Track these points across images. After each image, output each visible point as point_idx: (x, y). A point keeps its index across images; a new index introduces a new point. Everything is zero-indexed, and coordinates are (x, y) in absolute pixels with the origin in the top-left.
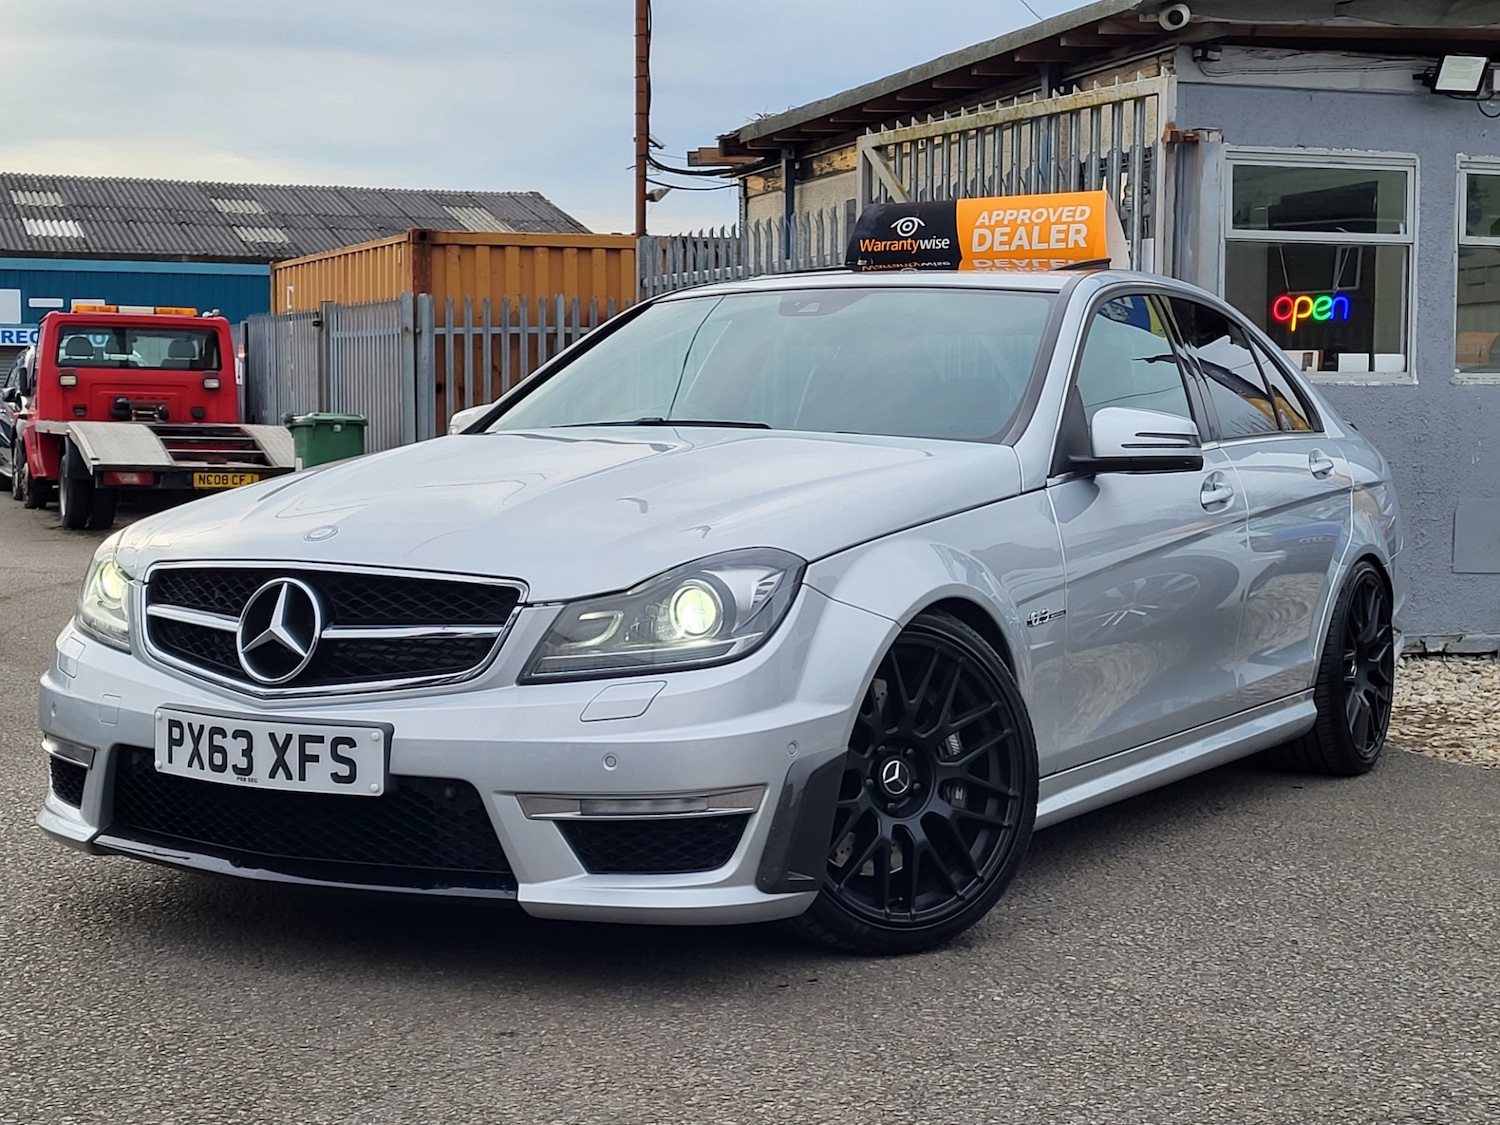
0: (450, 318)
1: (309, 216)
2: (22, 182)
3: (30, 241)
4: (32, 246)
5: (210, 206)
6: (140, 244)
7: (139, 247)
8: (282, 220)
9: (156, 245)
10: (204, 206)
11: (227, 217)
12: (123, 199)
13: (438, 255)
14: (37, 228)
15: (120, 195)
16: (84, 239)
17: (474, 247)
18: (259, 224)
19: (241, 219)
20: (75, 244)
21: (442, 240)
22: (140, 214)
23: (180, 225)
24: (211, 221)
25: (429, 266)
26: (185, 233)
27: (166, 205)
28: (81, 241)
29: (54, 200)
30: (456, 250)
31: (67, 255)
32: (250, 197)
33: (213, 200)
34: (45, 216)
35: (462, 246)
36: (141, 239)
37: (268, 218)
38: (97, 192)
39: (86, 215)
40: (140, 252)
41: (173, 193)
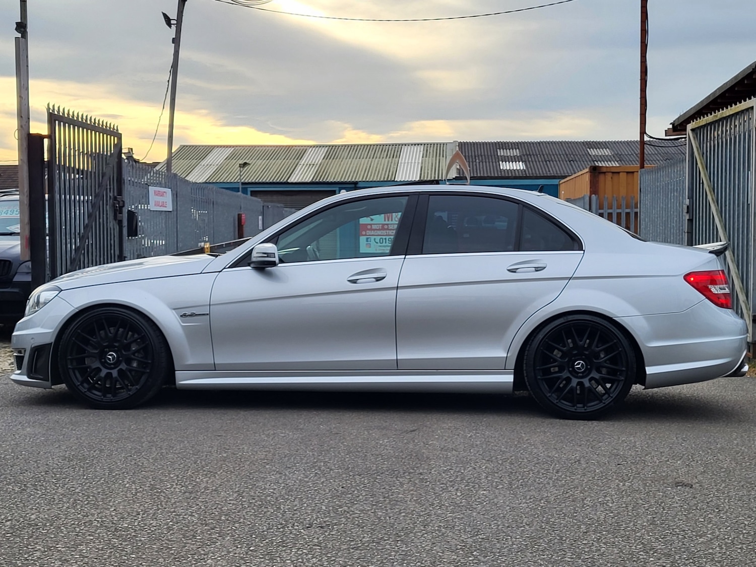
0: (606, 205)
1: (633, 155)
2: (504, 145)
3: (501, 172)
4: (501, 174)
5: (586, 152)
6: (549, 171)
7: (548, 173)
8: (618, 157)
9: (557, 171)
10: (583, 152)
11: (593, 157)
12: (547, 151)
13: (602, 177)
14: (506, 166)
15: (546, 149)
16: (525, 170)
17: (619, 173)
18: (607, 160)
19: (599, 158)
20: (520, 173)
21: (604, 170)
22: (553, 157)
23: (570, 162)
24: (585, 159)
25: (597, 182)
26: (572, 166)
27: (566, 153)
28: (523, 171)
29: (516, 152)
30: (610, 174)
31: (516, 178)
32: (606, 147)
33: (588, 149)
34: (510, 160)
35: (613, 173)
36: (550, 169)
37: (612, 157)
38: (536, 149)
39: (528, 159)
40: (549, 175)
41: (571, 147)
